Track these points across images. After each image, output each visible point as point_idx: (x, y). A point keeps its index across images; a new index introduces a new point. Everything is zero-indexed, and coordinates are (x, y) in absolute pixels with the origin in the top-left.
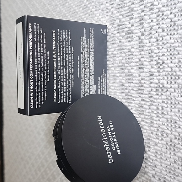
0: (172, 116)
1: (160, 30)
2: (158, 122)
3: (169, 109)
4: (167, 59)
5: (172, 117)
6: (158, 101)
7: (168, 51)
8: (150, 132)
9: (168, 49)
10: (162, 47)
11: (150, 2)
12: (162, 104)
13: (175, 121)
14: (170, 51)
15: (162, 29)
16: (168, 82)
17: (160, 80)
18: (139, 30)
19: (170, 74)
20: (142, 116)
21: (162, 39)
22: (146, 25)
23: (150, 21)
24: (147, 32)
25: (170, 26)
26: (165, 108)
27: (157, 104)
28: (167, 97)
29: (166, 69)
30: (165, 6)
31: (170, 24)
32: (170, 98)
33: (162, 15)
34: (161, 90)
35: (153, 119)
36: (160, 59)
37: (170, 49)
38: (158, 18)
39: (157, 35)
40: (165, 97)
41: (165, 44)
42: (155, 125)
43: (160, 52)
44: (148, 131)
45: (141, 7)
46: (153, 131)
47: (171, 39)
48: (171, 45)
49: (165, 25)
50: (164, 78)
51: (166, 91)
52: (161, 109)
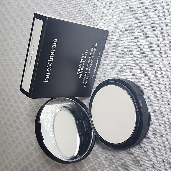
0: (166, 157)
1: (160, 86)
2: (153, 160)
3: (164, 152)
4: (165, 111)
5: (167, 159)
6: (155, 143)
7: (166, 104)
8: (145, 167)
9: (167, 103)
10: (161, 99)
11: (152, 60)
12: (158, 147)
13: (169, 162)
14: (168, 104)
15: (162, 85)
16: (165, 129)
17: (157, 126)
18: (140, 80)
19: (167, 123)
20: (139, 152)
21: (161, 93)
22: (146, 78)
23: (150, 75)
24: (147, 84)
25: (169, 84)
26: (160, 150)
27: (154, 145)
28: (163, 141)
29: (164, 119)
30: (166, 67)
31: (169, 83)
32: (165, 143)
33: (162, 74)
34: (157, 135)
35: (149, 157)
36: (159, 109)
37: (168, 103)
38: (158, 75)
39: (156, 88)
40: (161, 141)
41: (163, 98)
42: (151, 162)
43: (159, 103)
44: (143, 166)
45: (143, 62)
46: (148, 167)
47: (170, 95)
48: (169, 100)
49: (164, 82)
50: (161, 126)
51: (162, 136)
52: (156, 150)
